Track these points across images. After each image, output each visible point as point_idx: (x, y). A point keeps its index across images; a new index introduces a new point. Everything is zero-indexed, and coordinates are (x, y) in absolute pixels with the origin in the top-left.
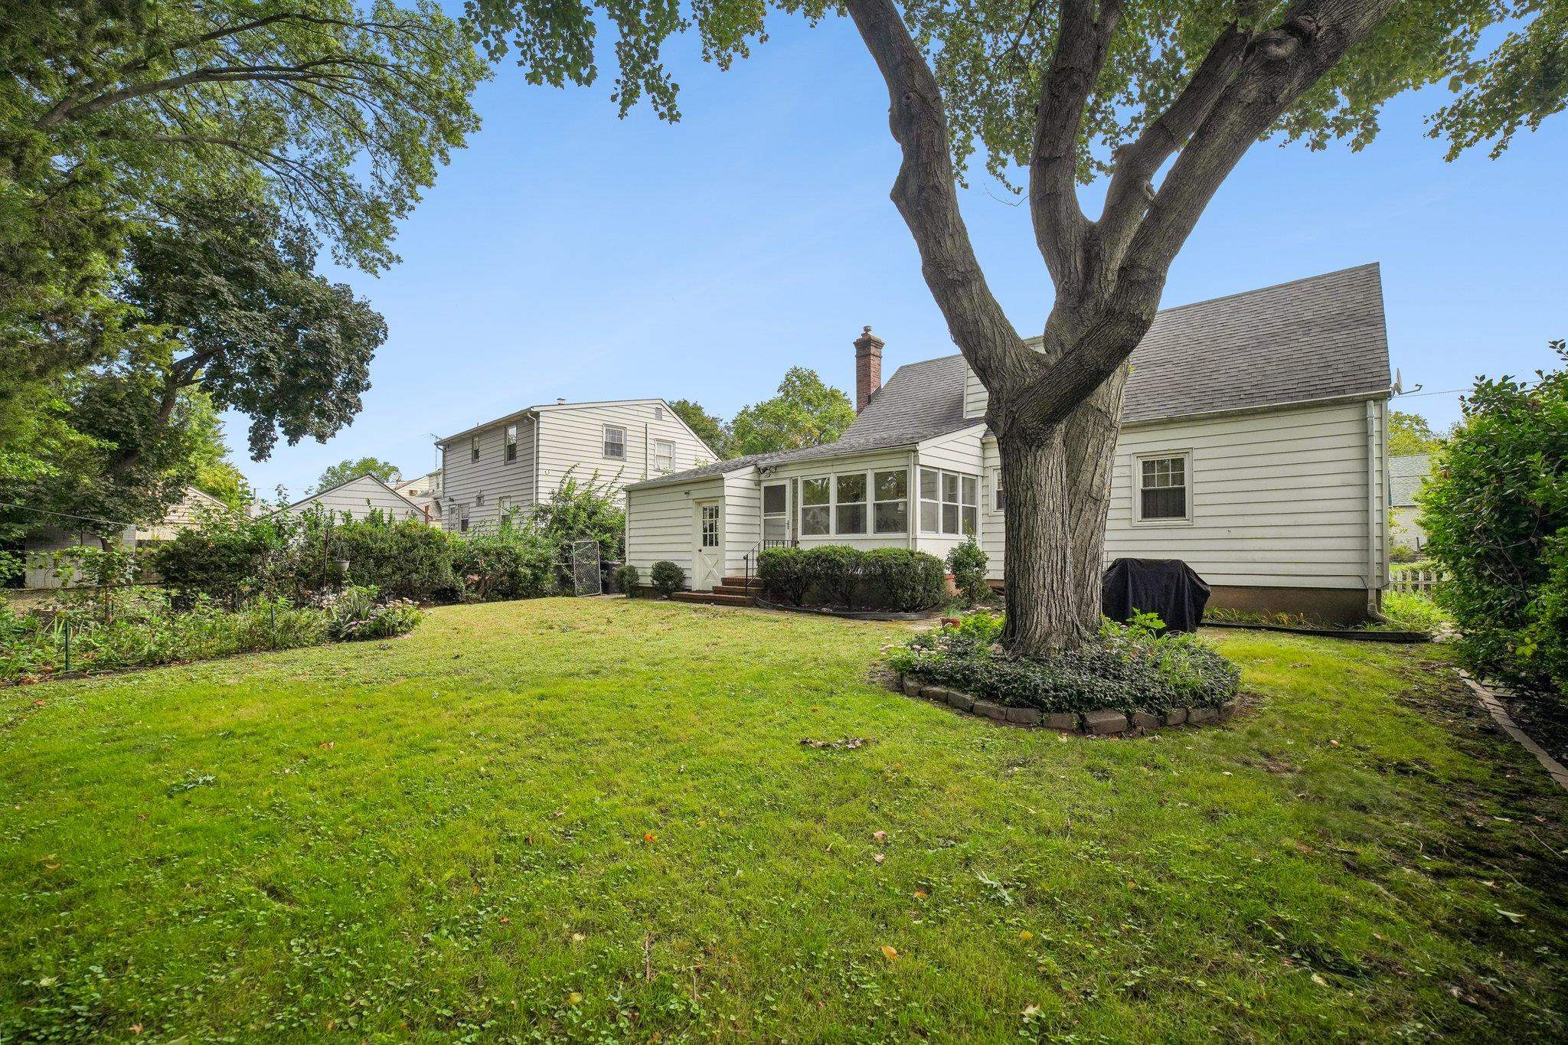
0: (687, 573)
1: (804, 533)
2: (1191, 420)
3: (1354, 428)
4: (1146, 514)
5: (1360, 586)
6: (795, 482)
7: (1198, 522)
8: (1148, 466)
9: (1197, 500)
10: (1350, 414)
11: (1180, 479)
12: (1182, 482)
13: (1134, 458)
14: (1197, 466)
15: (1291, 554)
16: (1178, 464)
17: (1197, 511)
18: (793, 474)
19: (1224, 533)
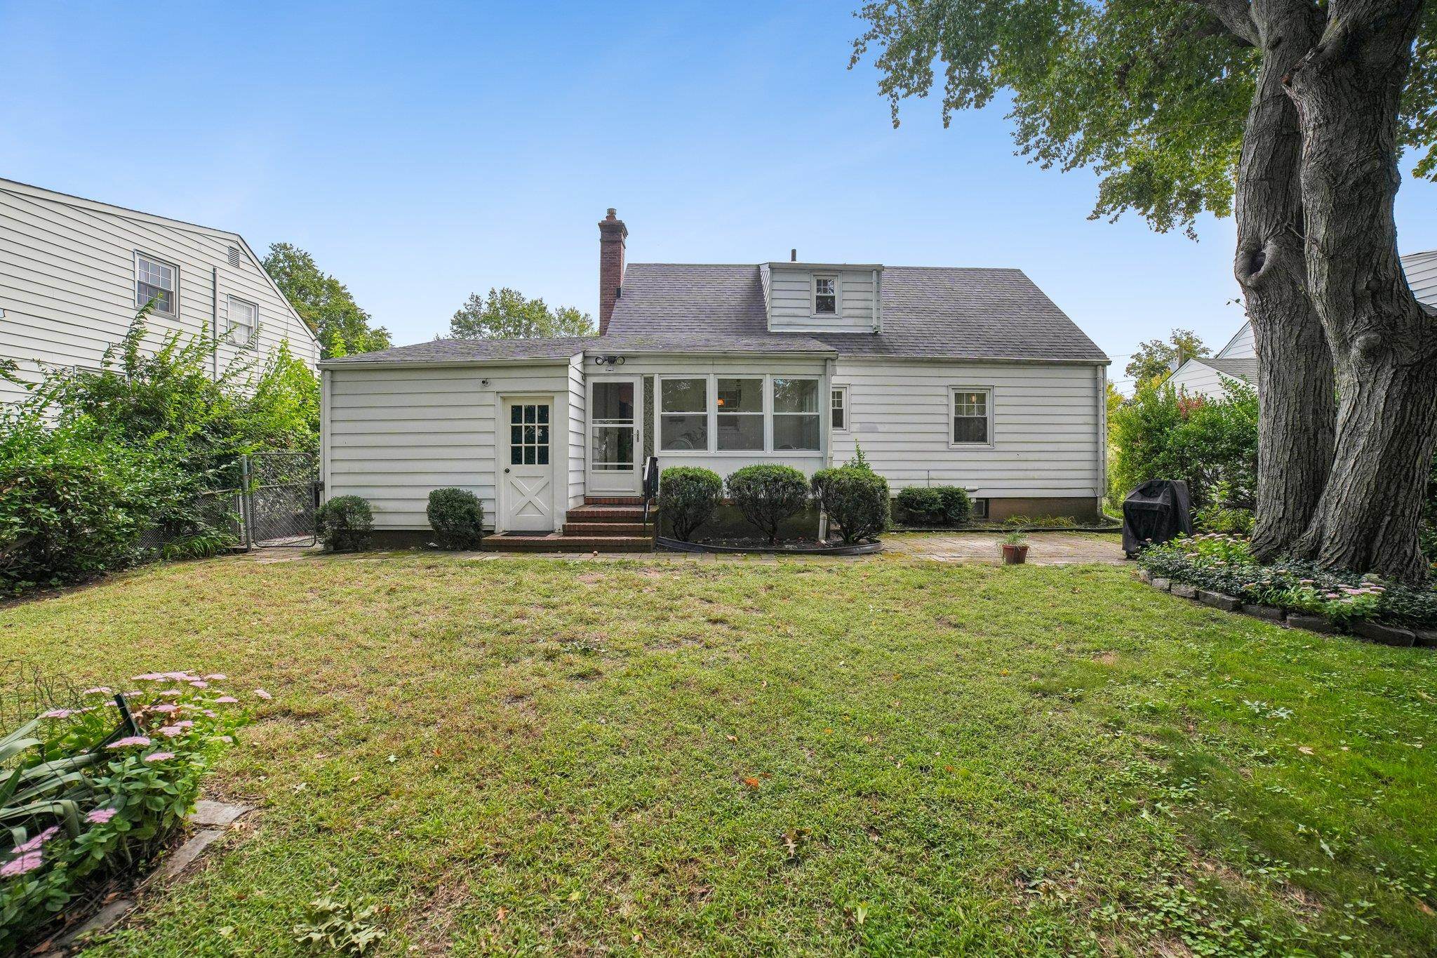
0: (486, 507)
1: (666, 445)
2: (994, 363)
3: (1089, 383)
4: (958, 438)
5: (1092, 495)
6: (649, 382)
7: (999, 447)
8: (959, 397)
9: (998, 429)
10: (1087, 373)
11: (982, 410)
12: (984, 413)
13: (950, 390)
14: (998, 401)
15: (1055, 473)
16: (982, 398)
17: (998, 438)
18: (647, 370)
19: (1014, 456)
